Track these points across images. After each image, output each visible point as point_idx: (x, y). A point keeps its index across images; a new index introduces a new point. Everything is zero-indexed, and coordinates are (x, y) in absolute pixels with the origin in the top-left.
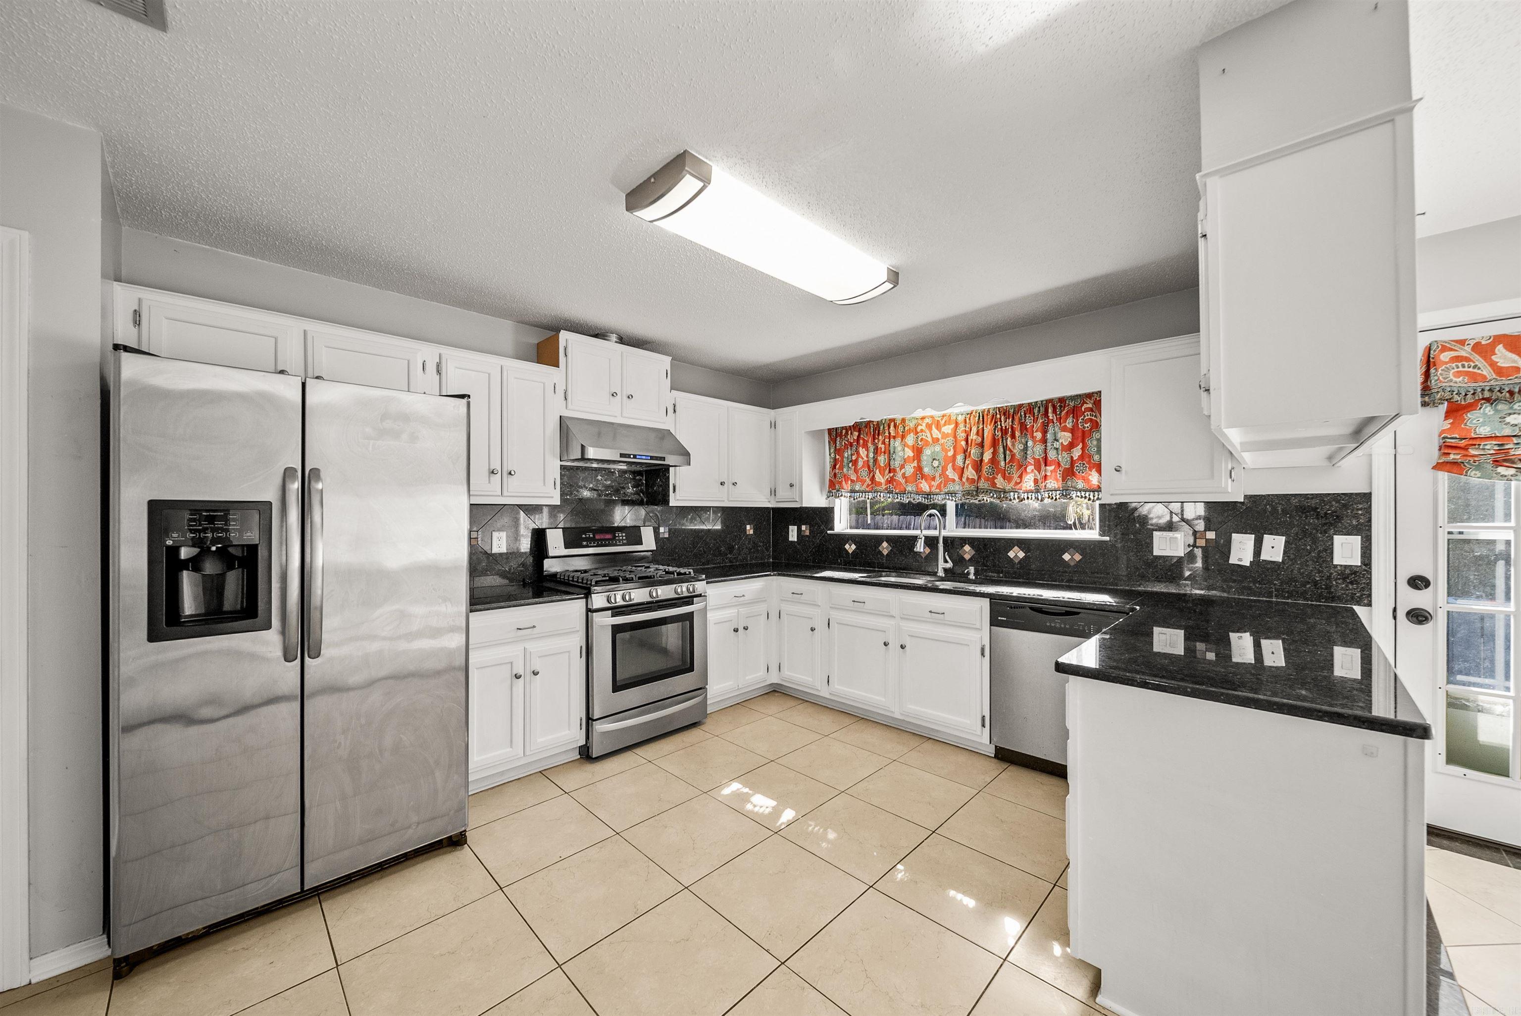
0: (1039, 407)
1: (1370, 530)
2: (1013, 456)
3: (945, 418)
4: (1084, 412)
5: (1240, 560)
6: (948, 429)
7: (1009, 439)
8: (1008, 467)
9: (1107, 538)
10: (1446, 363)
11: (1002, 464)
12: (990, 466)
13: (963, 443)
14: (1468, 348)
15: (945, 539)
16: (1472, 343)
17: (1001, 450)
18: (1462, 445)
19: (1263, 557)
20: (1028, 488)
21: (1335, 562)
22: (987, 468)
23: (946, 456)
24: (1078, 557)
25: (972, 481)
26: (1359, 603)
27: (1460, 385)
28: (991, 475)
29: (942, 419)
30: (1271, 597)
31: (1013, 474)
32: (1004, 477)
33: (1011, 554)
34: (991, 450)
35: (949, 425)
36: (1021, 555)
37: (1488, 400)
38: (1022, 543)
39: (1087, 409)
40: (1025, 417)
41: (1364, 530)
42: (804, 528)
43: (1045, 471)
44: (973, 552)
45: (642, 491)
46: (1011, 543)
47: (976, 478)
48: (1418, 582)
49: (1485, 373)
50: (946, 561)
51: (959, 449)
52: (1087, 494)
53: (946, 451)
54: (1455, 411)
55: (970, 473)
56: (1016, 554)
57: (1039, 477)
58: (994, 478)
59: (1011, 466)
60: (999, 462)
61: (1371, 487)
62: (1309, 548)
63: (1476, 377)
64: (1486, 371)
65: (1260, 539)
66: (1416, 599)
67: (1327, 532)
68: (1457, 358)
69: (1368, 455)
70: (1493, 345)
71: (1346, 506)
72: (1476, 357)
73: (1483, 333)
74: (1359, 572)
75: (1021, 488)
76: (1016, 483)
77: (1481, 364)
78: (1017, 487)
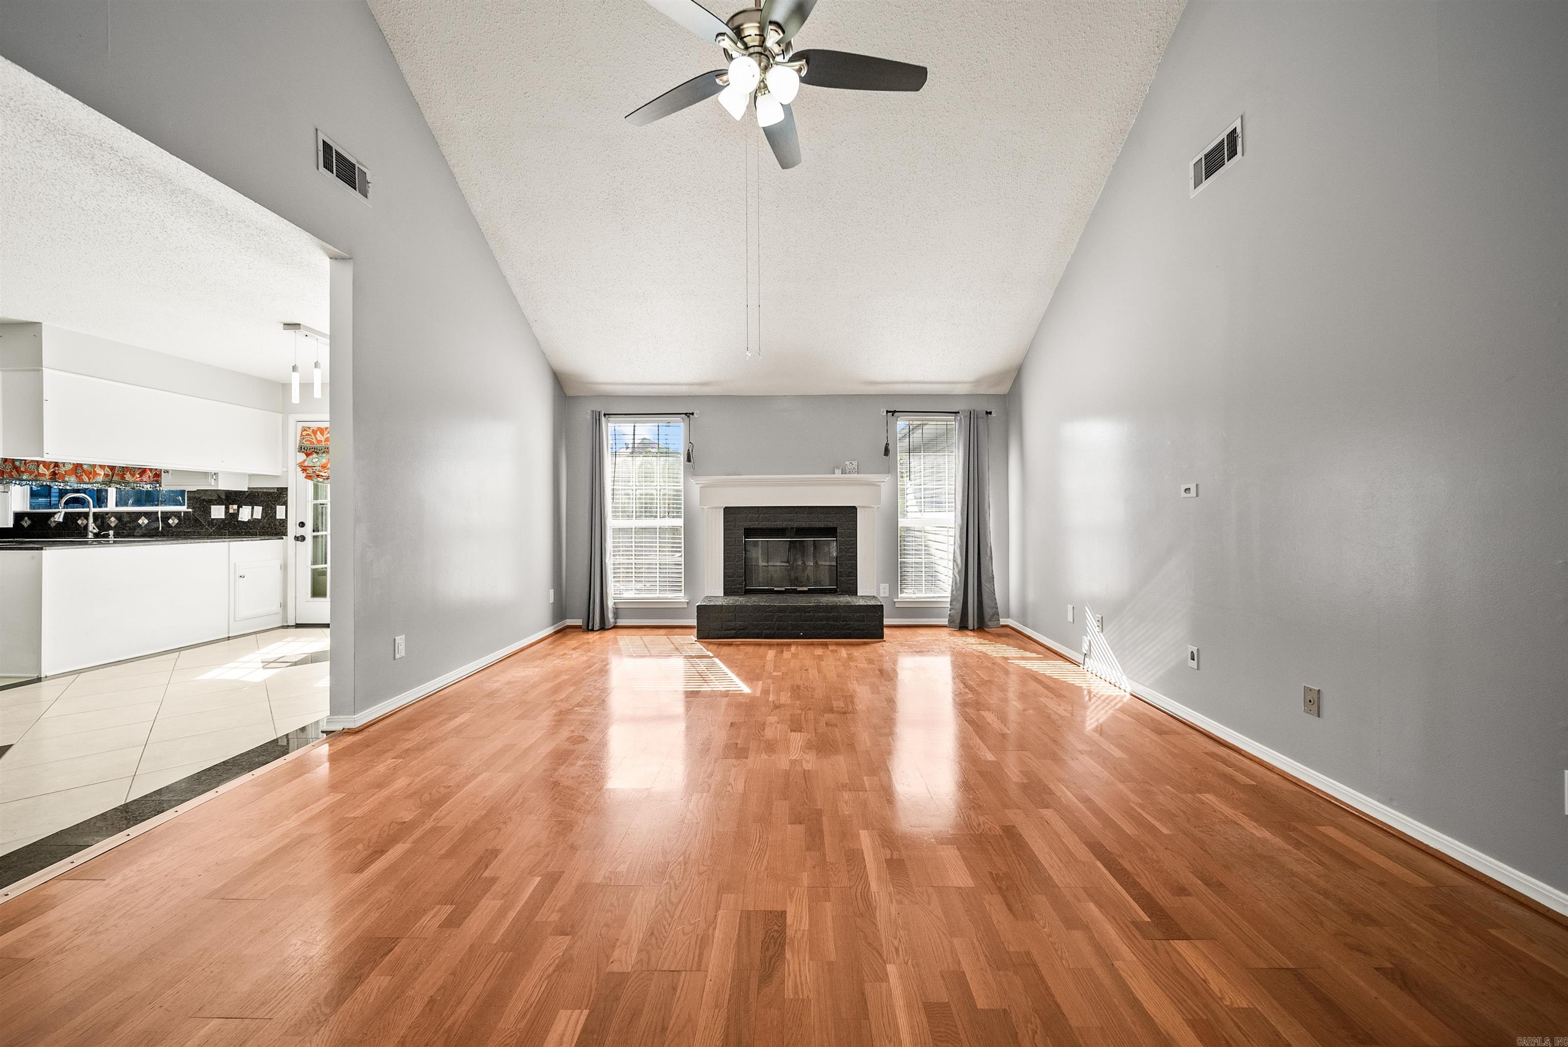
1: (287, 503)
9: (190, 510)
10: (306, 436)
14: (311, 431)
16: (312, 429)
18: (305, 469)
19: (254, 517)
21: (277, 518)
24: (176, 521)
25: (108, 476)
26: (284, 535)
27: (309, 445)
33: (140, 522)
36: (146, 521)
37: (316, 452)
38: (146, 515)
41: (285, 503)
44: (117, 522)
46: (139, 515)
47: (111, 474)
48: (302, 525)
50: (94, 528)
54: (308, 455)
56: (143, 521)
58: (124, 475)
61: (288, 485)
62: (269, 512)
63: (312, 443)
64: (314, 441)
65: (253, 508)
66: (301, 532)
67: (274, 504)
68: (308, 435)
69: (287, 471)
70: (317, 431)
71: (281, 493)
72: (313, 435)
73: (314, 426)
74: (284, 522)
75: (141, 481)
76: (138, 478)
77: (313, 437)
78: (137, 480)
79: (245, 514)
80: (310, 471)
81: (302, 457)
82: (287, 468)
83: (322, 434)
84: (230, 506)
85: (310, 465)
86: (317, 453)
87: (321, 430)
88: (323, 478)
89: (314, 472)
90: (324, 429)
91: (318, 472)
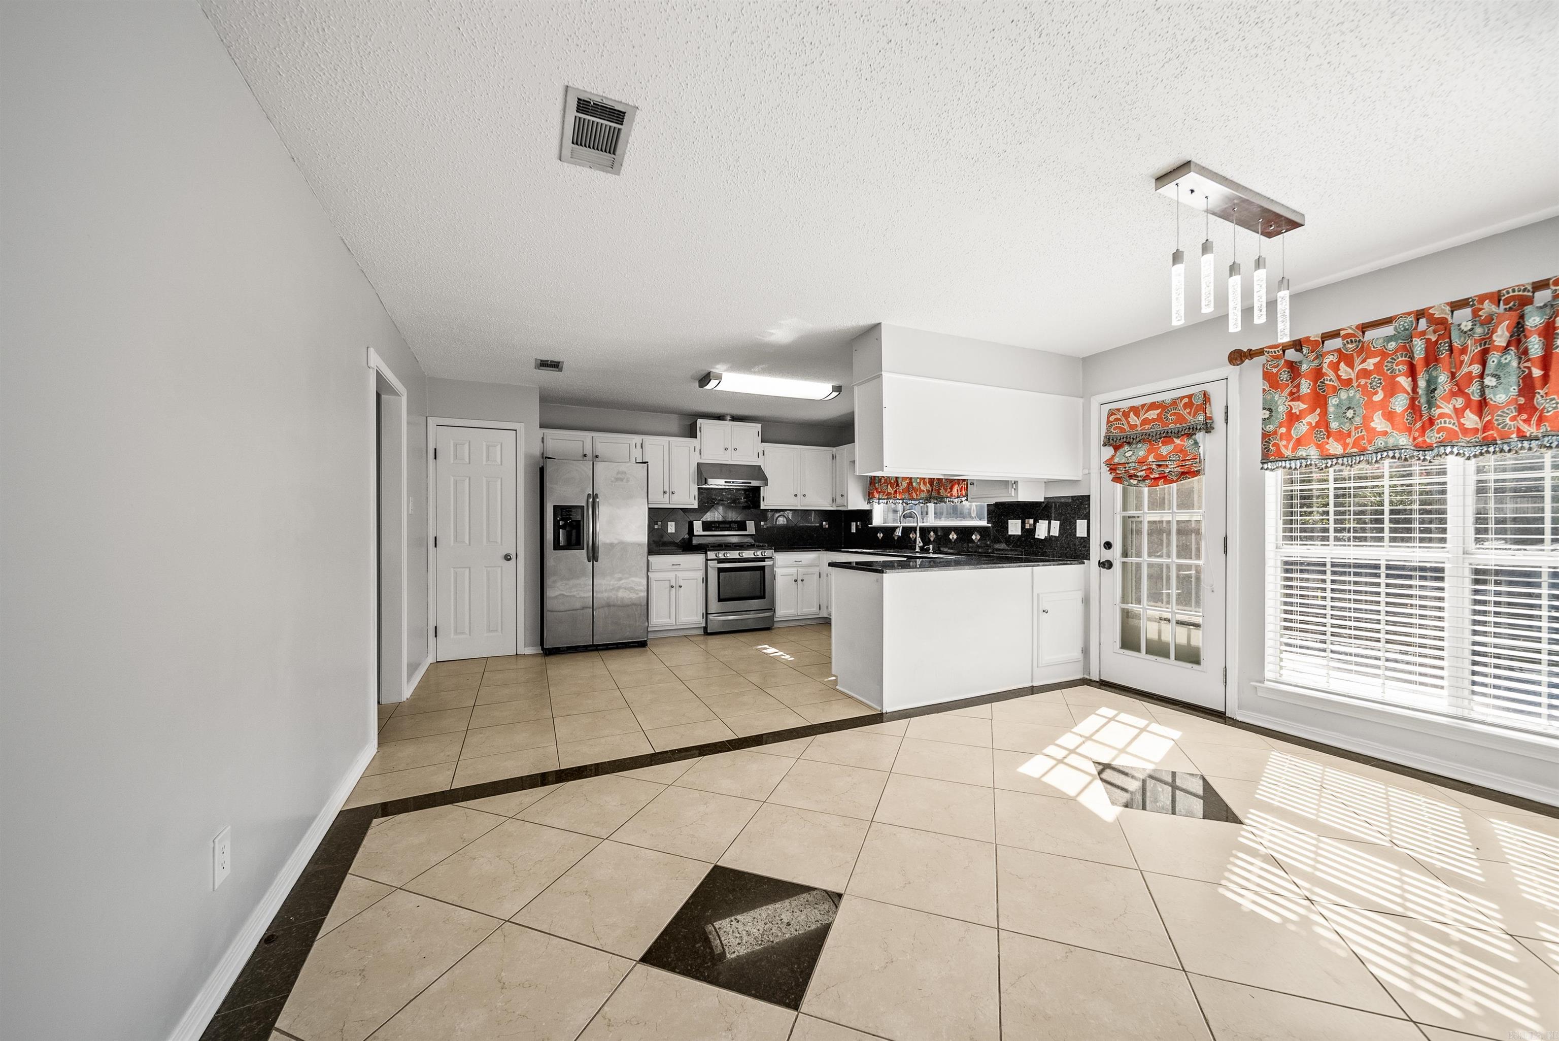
1: (1089, 516)
5: (1041, 534)
8: (946, 483)
9: (990, 525)
10: (1112, 422)
14: (1121, 413)
15: (919, 529)
16: (1122, 410)
18: (1115, 468)
19: (1051, 534)
20: (955, 495)
21: (1077, 536)
24: (978, 537)
25: (929, 491)
26: (1086, 559)
27: (1118, 434)
31: (948, 486)
32: (944, 489)
33: (951, 537)
36: (955, 537)
37: (1127, 442)
38: (955, 529)
41: (1087, 517)
42: (858, 523)
43: (962, 484)
44: (935, 539)
45: (750, 501)
46: (950, 529)
47: (930, 489)
48: (1108, 545)
49: (1125, 428)
50: (920, 542)
54: (1117, 449)
55: (927, 486)
56: (953, 536)
57: (958, 488)
58: (940, 489)
61: (1090, 491)
62: (1068, 528)
63: (1122, 430)
65: (1050, 523)
66: (1107, 555)
67: (1074, 518)
68: (1117, 419)
69: (1089, 473)
70: (1129, 413)
71: (1081, 503)
72: (1123, 419)
73: (1125, 405)
74: (1086, 541)
75: (952, 495)
76: (949, 492)
77: (1124, 421)
78: (949, 495)
79: (1042, 530)
80: (1121, 471)
81: (1109, 452)
82: (1089, 469)
83: (1137, 415)
84: (1027, 520)
85: (1123, 461)
86: (1129, 443)
87: (1135, 410)
88: (1140, 479)
89: (1126, 472)
90: (1140, 407)
91: (1133, 472)
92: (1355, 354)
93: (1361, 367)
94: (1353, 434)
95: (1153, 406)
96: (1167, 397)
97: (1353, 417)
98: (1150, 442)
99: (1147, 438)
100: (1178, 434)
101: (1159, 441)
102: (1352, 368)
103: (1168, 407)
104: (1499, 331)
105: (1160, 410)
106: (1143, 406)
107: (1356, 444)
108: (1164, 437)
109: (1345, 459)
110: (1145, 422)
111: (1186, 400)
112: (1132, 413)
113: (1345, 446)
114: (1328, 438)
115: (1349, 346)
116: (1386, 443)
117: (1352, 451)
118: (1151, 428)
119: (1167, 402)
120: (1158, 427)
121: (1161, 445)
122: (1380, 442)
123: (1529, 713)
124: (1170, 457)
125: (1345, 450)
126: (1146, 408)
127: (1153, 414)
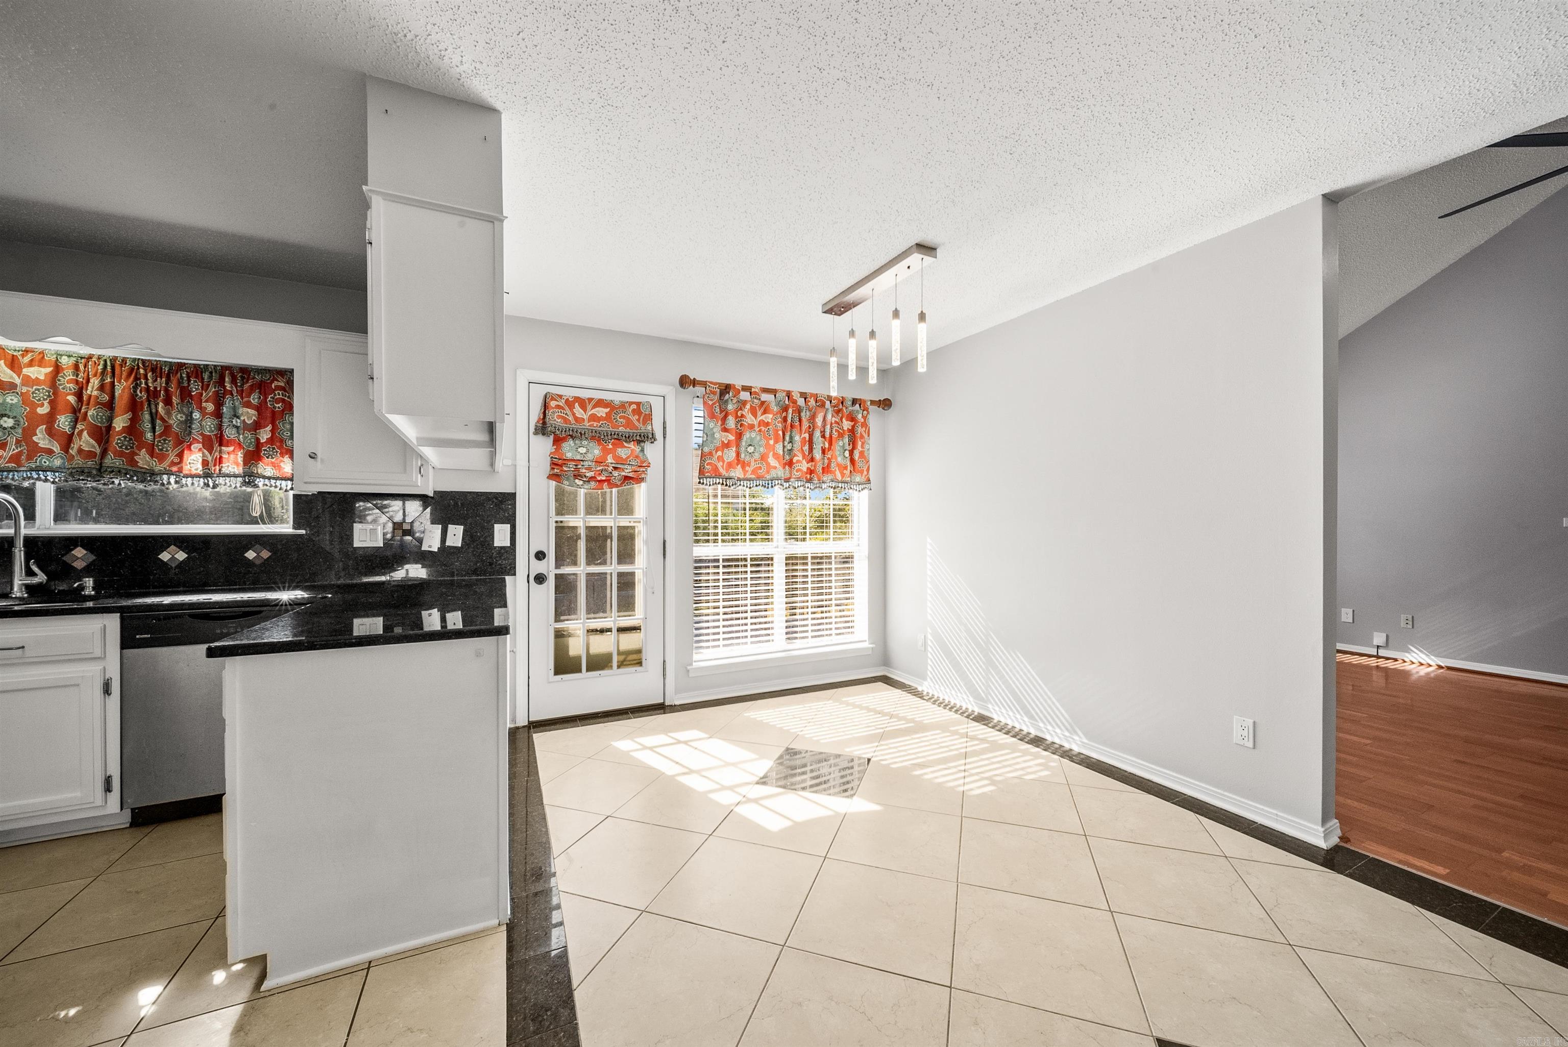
0: (211, 373)
1: (515, 520)
2: (167, 428)
3: (30, 355)
4: (275, 390)
5: (430, 546)
6: (40, 373)
7: (161, 405)
8: (159, 441)
9: (303, 532)
10: (553, 408)
11: (149, 435)
12: (125, 437)
13: (72, 399)
14: (563, 401)
15: (30, 542)
16: (565, 398)
17: (147, 417)
18: (560, 463)
19: (449, 543)
20: (194, 472)
21: (495, 545)
22: (119, 439)
23: (33, 411)
24: (265, 554)
25: (91, 455)
26: (507, 575)
27: (559, 424)
28: (126, 449)
29: (23, 356)
30: (453, 576)
31: (167, 451)
32: (152, 454)
33: (164, 556)
34: (129, 415)
35: (40, 366)
36: (182, 556)
37: (571, 436)
38: (181, 541)
39: (278, 388)
40: (189, 381)
41: (511, 520)
43: (220, 452)
44: (91, 557)
46: (164, 541)
47: (98, 450)
48: (540, 556)
50: (30, 573)
51: (61, 406)
52: (278, 483)
53: (33, 406)
54: (558, 441)
55: (86, 442)
56: (173, 555)
57: (210, 458)
58: (133, 454)
59: (165, 440)
60: (142, 434)
61: (516, 489)
62: (478, 535)
63: (566, 421)
64: (571, 418)
65: (445, 529)
66: (539, 567)
67: (488, 521)
68: (558, 407)
69: (514, 466)
70: (574, 402)
71: (501, 502)
72: (566, 408)
73: (569, 393)
74: (509, 551)
75: (180, 470)
76: (173, 464)
77: (569, 412)
78: (174, 469)
79: (432, 538)
80: (566, 468)
81: (546, 443)
82: (514, 460)
83: (584, 407)
86: (576, 438)
87: (583, 403)
88: (585, 479)
89: (577, 469)
90: (587, 401)
91: (584, 471)
92: (757, 408)
93: (761, 418)
94: (753, 464)
95: (600, 403)
96: (617, 398)
97: (753, 453)
98: (599, 441)
99: (597, 437)
100: (629, 438)
101: (609, 442)
102: (755, 417)
103: (617, 408)
104: (819, 419)
105: (608, 409)
106: (590, 400)
107: (753, 472)
108: (615, 439)
109: (745, 482)
110: (593, 418)
111: (634, 406)
112: (577, 404)
113: (745, 472)
114: (738, 465)
115: (755, 400)
116: (777, 474)
117: (750, 476)
118: (600, 426)
119: (617, 403)
120: (607, 428)
121: (610, 446)
122: (773, 473)
123: (819, 636)
124: (630, 461)
125: (745, 475)
126: (593, 403)
127: (601, 412)
